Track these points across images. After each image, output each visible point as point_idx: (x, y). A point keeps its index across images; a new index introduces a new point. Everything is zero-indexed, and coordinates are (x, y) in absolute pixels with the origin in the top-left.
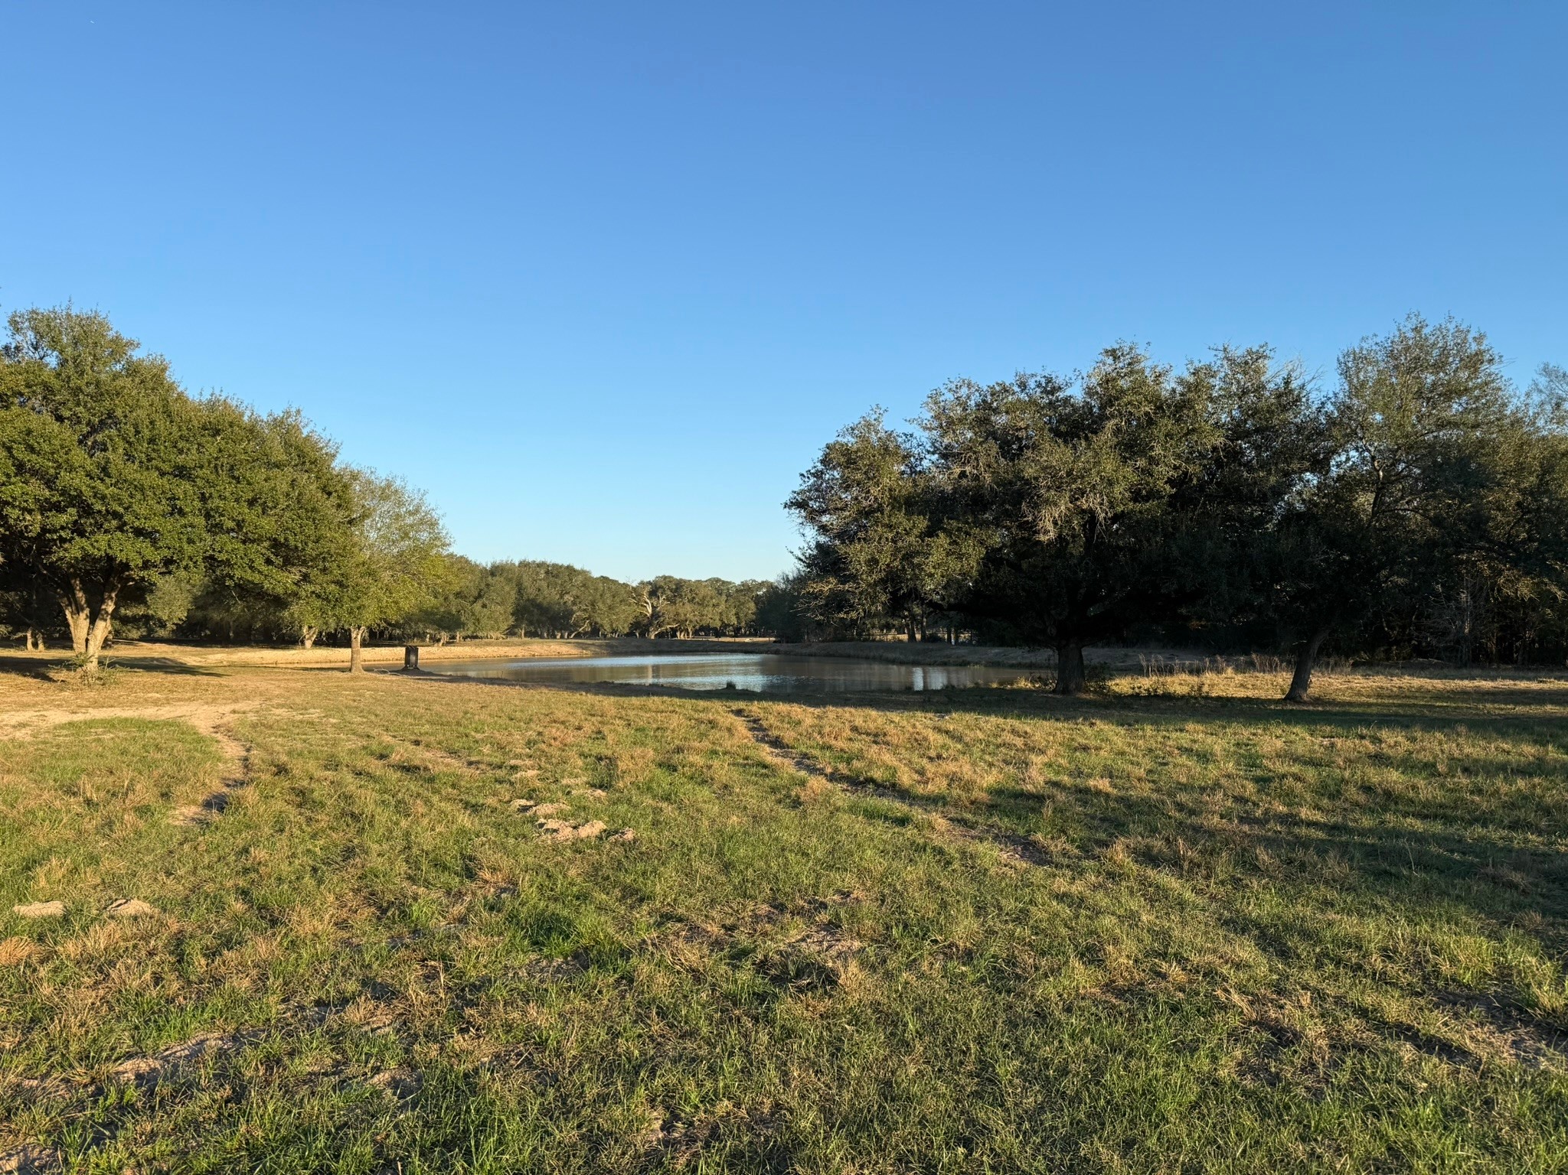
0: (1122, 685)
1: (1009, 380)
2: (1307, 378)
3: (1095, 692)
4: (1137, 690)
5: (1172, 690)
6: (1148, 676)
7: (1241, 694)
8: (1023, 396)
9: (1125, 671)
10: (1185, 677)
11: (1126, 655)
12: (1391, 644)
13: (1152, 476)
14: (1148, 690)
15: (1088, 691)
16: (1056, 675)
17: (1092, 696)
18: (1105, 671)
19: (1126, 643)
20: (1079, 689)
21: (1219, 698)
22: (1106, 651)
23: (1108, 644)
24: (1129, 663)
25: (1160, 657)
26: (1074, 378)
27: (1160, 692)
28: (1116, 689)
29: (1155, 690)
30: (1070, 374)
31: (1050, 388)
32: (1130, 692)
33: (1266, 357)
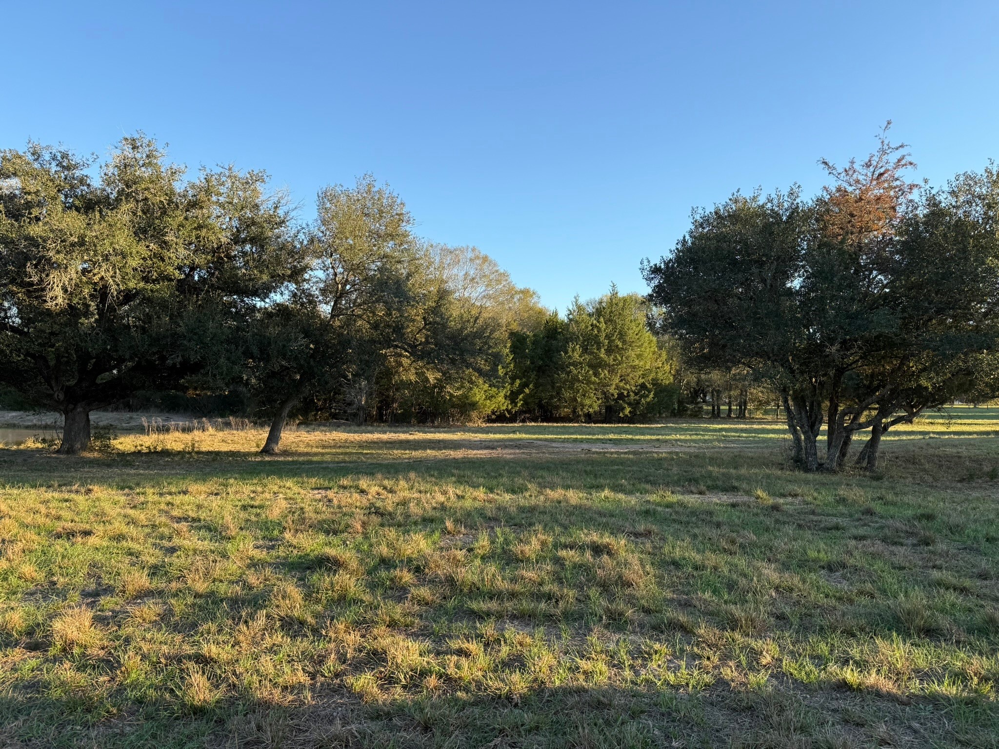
0: (125, 443)
1: (22, 149)
2: (292, 206)
3: (100, 451)
4: (139, 448)
5: (169, 447)
6: (148, 435)
7: (225, 448)
8: (36, 165)
9: (129, 431)
10: (177, 434)
11: (131, 418)
12: (317, 410)
13: (163, 260)
14: (149, 447)
15: (92, 450)
16: (61, 436)
17: (96, 454)
18: (111, 430)
19: (130, 408)
20: (84, 448)
21: (209, 453)
22: (114, 415)
23: (116, 409)
24: (133, 424)
25: (159, 419)
26: (91, 160)
27: (159, 449)
28: (119, 447)
29: (155, 448)
30: (89, 156)
31: (65, 164)
32: (133, 449)
33: (263, 181)
